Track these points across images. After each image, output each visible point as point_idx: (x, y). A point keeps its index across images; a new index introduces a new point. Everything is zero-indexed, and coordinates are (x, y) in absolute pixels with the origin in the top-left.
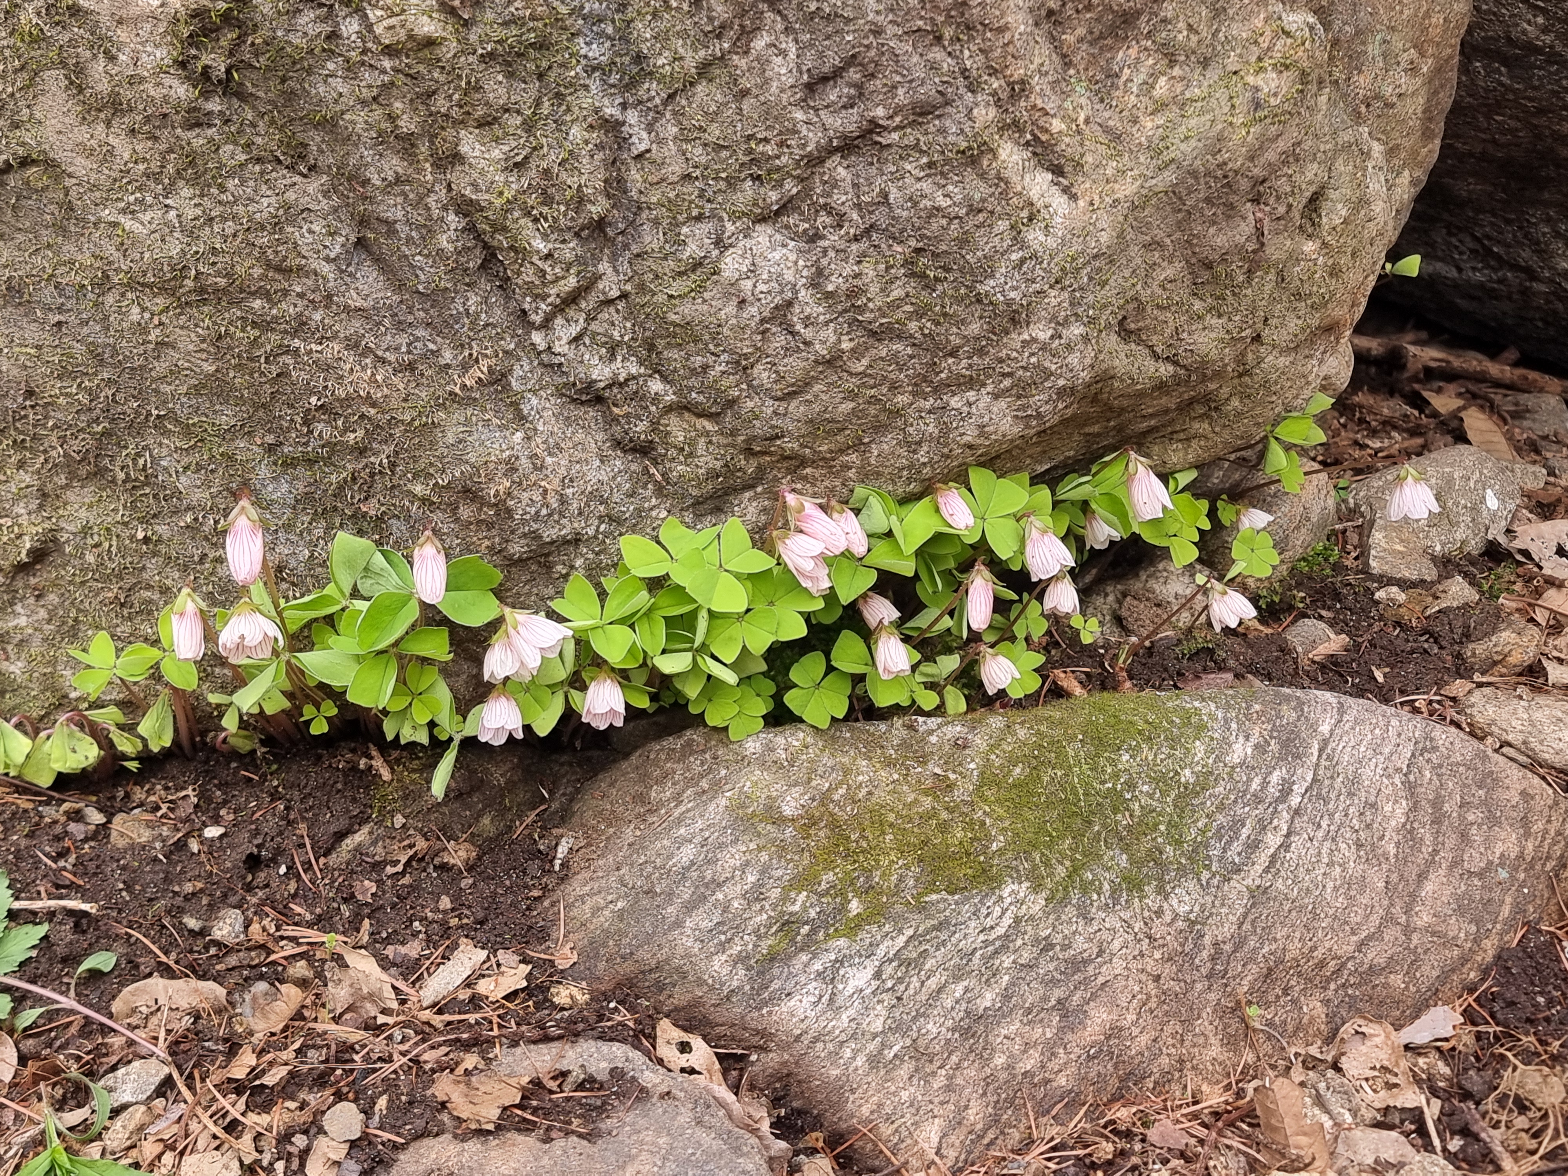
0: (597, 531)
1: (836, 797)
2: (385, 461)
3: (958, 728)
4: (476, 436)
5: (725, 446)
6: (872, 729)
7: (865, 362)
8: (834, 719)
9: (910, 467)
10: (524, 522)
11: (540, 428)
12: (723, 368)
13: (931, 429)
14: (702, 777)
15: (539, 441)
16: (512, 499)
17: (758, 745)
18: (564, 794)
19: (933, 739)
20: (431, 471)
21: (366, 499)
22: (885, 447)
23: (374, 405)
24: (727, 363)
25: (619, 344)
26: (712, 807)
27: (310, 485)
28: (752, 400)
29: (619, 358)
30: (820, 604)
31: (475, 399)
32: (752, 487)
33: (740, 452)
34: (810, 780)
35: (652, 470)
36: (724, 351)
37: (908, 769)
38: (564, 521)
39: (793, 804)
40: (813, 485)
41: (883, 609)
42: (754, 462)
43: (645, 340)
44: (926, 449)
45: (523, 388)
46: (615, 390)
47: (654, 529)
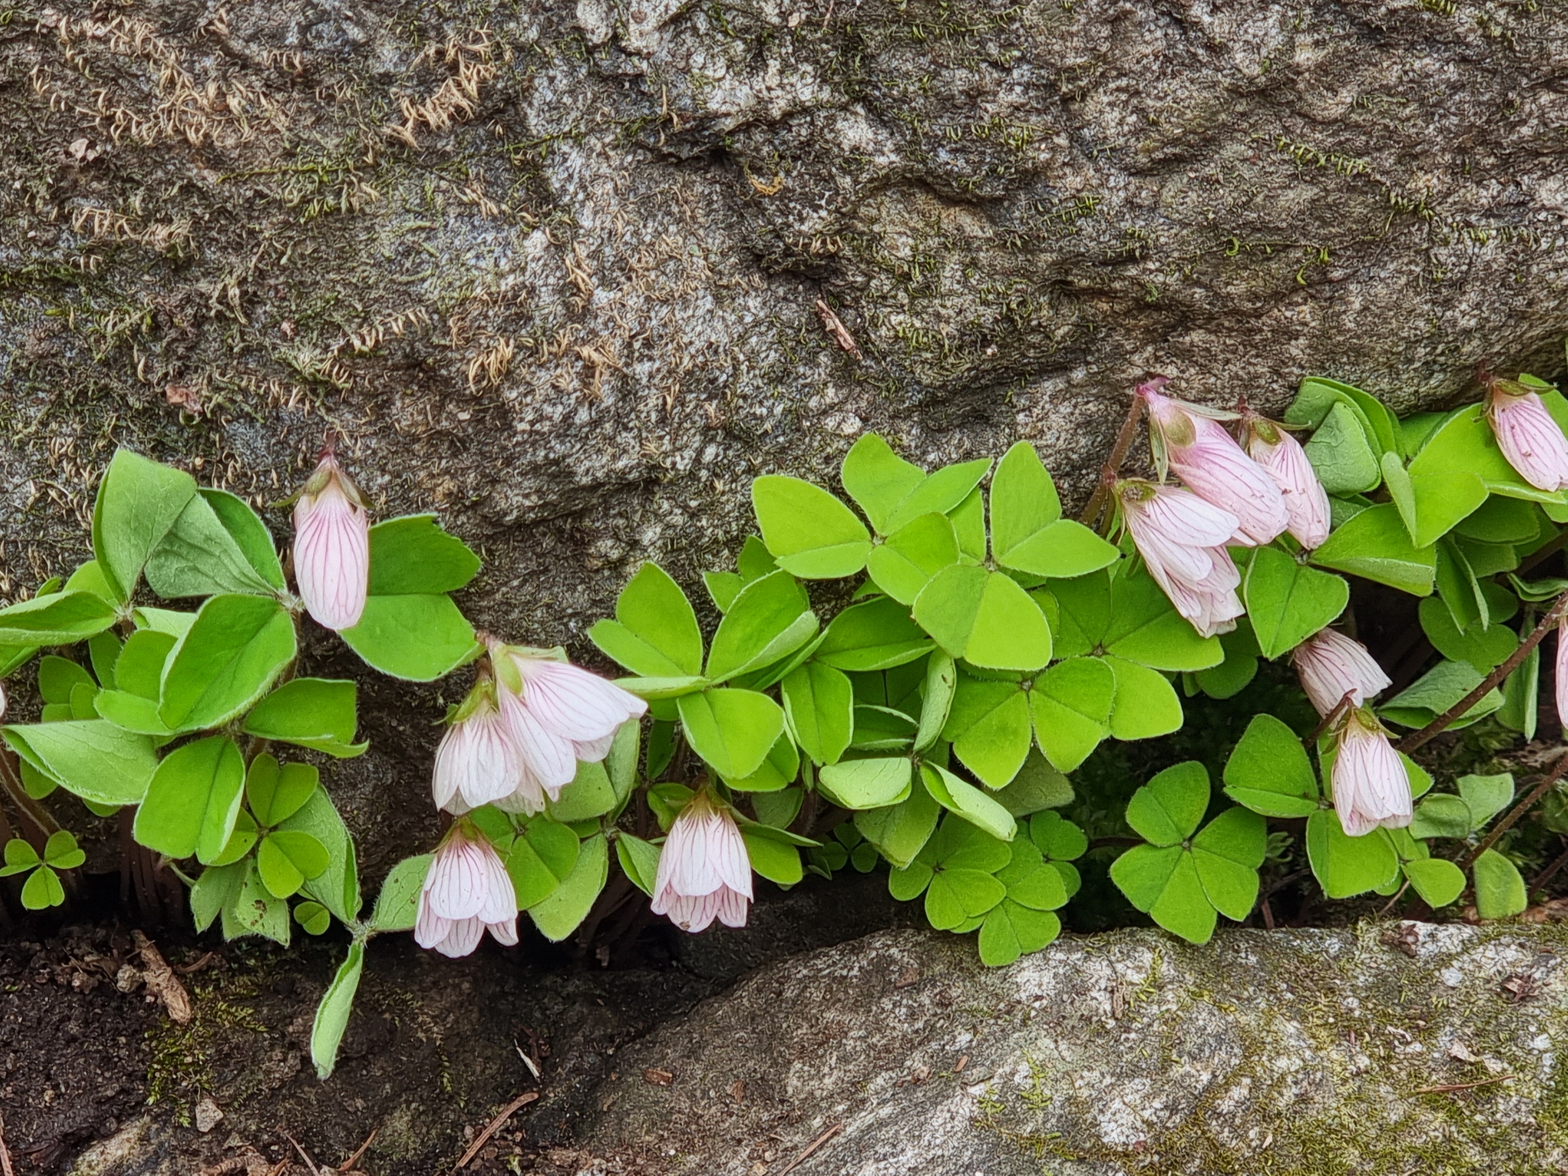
0: (697, 461)
1: (1226, 1105)
2: (234, 292)
3: (1511, 953)
4: (442, 239)
5: (1007, 274)
6: (1306, 947)
7: (1347, 95)
8: (1223, 922)
9: (1433, 339)
10: (536, 438)
11: (586, 222)
12: (1016, 96)
13: (1488, 252)
14: (910, 1045)
15: (582, 251)
16: (515, 384)
17: (1047, 977)
18: (577, 1070)
19: (1451, 976)
20: (337, 317)
21: (180, 374)
22: (1380, 290)
23: (216, 161)
24: (1027, 87)
25: (775, 33)
26: (938, 1118)
27: (52, 335)
28: (1076, 173)
29: (774, 65)
30: (1215, 657)
31: (444, 156)
32: (1063, 368)
33: (1042, 290)
34: (1166, 1064)
35: (833, 322)
36: (1022, 59)
37: (1389, 1045)
38: (625, 438)
39: (1127, 1118)
40: (1205, 370)
41: (1351, 668)
42: (1070, 314)
43: (837, 28)
44: (1473, 296)
45: (553, 129)
46: (758, 137)
47: (827, 460)
